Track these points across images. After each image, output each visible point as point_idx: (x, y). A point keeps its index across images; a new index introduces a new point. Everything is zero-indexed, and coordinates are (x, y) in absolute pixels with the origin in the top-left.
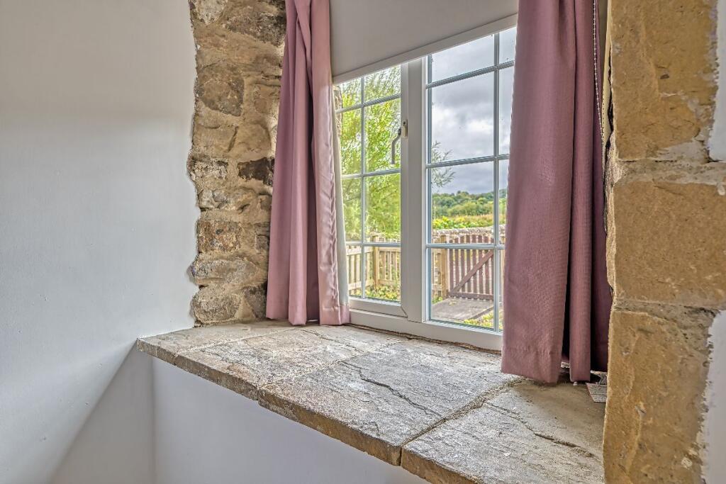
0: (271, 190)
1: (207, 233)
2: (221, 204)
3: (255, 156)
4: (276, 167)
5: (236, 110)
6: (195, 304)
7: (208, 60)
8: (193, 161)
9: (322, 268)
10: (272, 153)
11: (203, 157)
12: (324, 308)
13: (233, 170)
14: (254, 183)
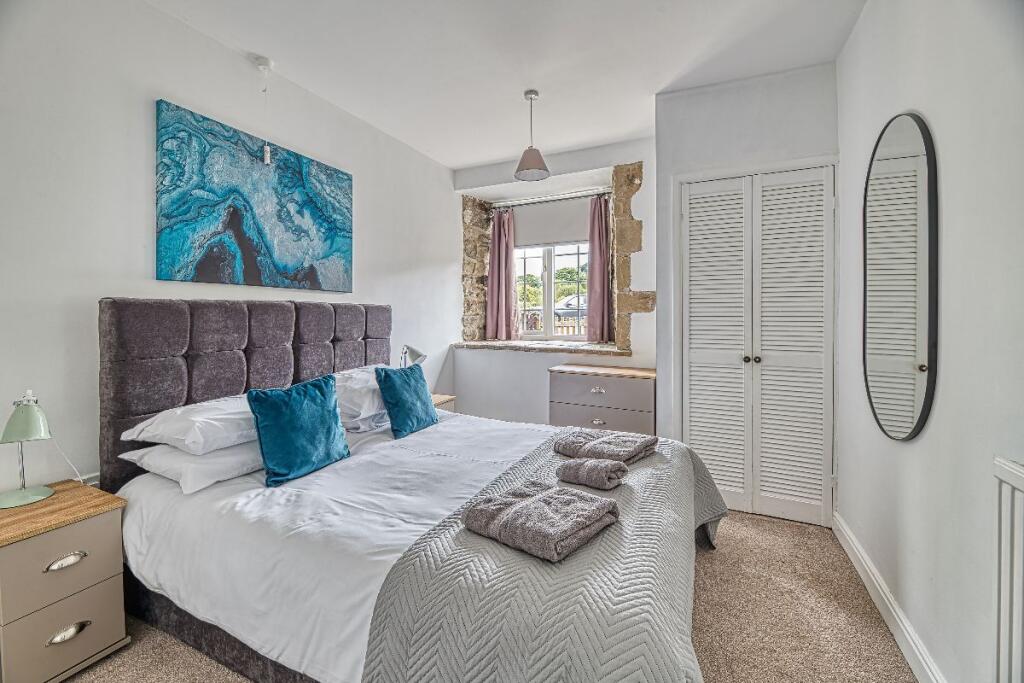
0: (486, 288)
1: (468, 305)
2: (471, 294)
3: (480, 275)
4: (490, 279)
5: (474, 257)
6: (464, 333)
7: (467, 237)
8: (463, 277)
9: (512, 318)
10: (487, 274)
11: (466, 275)
12: (513, 333)
13: (475, 280)
14: (481, 286)
